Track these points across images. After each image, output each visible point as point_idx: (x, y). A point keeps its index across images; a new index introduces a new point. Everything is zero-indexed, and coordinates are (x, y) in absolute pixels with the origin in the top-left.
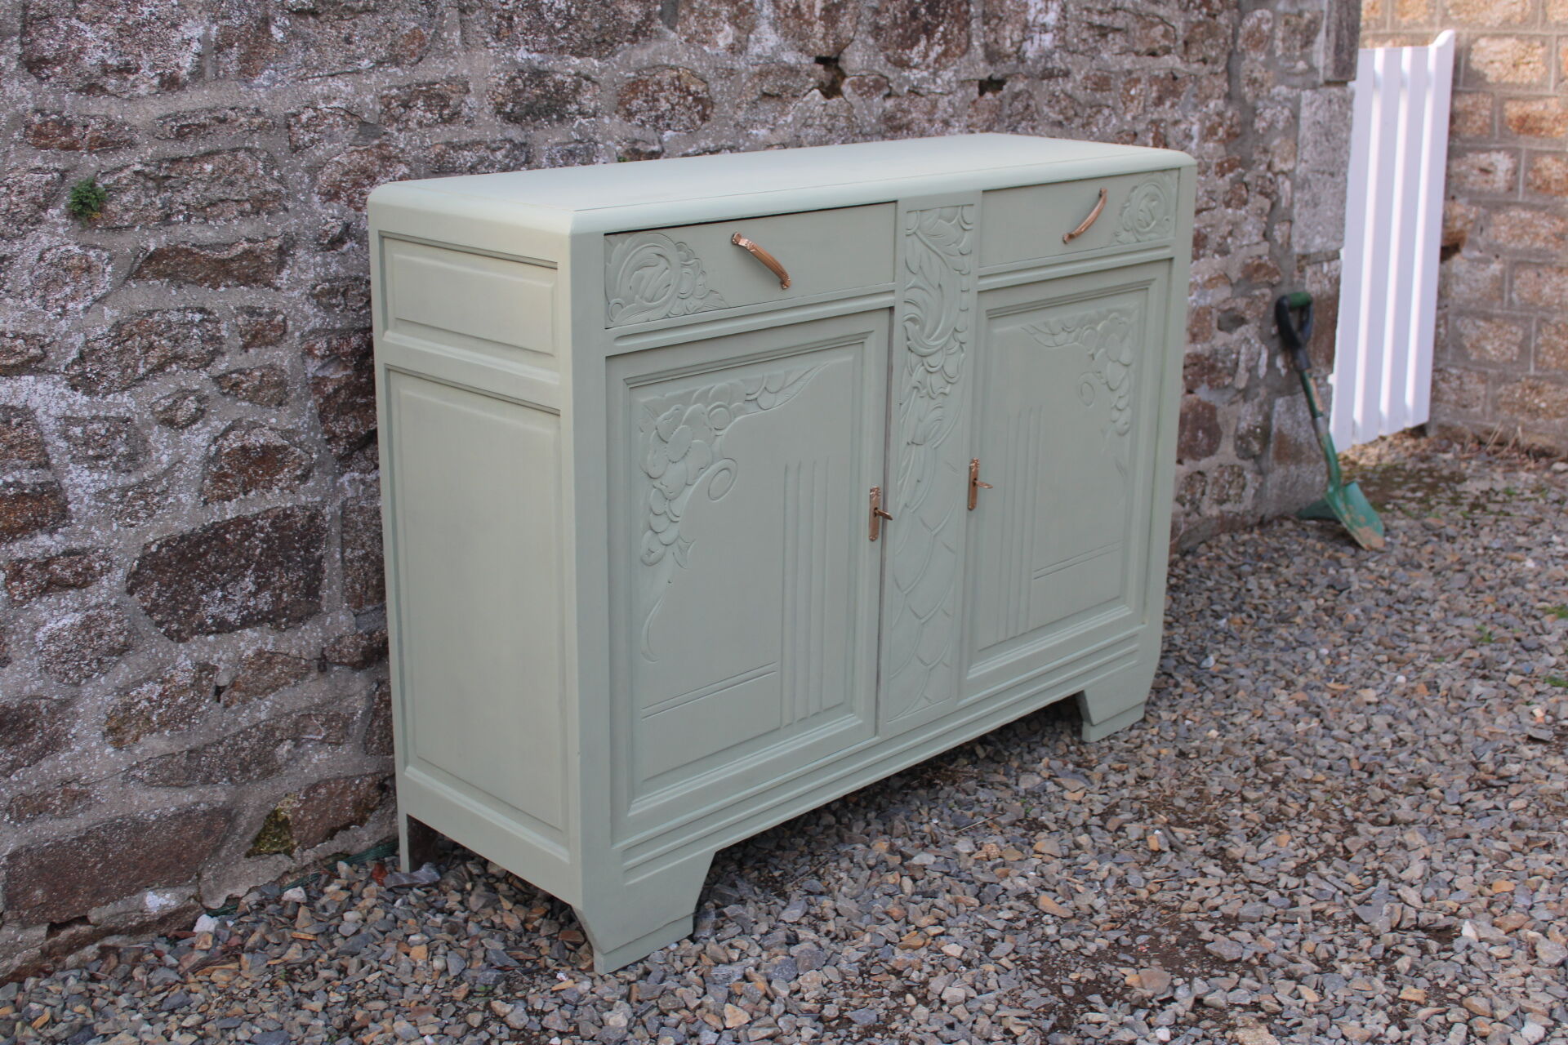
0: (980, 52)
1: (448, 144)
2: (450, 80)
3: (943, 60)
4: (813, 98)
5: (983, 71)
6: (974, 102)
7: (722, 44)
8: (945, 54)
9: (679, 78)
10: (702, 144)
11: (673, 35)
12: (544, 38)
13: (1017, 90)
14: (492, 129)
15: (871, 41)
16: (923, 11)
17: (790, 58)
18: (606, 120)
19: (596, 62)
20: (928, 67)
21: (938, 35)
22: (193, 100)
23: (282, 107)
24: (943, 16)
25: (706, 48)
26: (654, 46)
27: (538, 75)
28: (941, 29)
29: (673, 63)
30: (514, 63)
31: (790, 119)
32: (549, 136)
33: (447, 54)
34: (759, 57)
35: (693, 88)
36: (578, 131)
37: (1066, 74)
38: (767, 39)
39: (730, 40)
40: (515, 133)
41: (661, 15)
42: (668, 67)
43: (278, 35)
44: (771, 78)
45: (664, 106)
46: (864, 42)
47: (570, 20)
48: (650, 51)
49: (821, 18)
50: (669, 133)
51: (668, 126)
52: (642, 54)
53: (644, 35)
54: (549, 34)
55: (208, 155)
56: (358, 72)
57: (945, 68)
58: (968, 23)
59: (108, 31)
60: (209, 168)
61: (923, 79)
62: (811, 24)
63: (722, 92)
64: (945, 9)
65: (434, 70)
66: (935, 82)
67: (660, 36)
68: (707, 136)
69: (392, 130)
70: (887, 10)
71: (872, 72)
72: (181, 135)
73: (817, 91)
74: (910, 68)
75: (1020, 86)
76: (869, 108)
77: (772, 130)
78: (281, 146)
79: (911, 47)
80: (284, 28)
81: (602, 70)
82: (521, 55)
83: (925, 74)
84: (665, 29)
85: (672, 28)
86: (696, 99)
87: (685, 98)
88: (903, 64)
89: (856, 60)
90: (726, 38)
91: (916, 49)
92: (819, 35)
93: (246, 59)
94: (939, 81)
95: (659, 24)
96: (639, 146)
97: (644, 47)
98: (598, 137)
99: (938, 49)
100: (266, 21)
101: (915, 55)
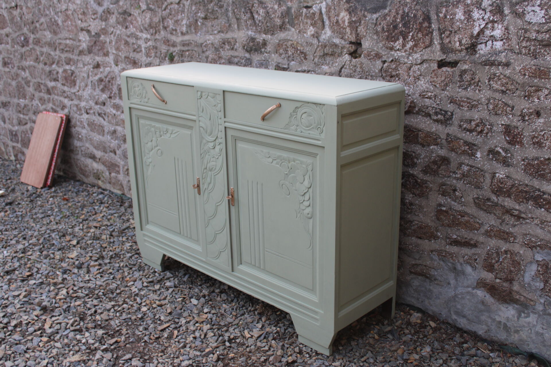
0: (438, 47)
1: (231, 56)
2: (232, 38)
3: (415, 49)
4: (345, 58)
5: (439, 56)
6: (434, 71)
7: (309, 34)
8: (416, 45)
9: (293, 44)
10: (304, 68)
11: (293, 29)
12: (254, 28)
13: (463, 68)
14: (241, 53)
15: (375, 37)
16: (400, 25)
17: (337, 41)
18: (273, 55)
19: (270, 37)
20: (406, 51)
21: (410, 37)
22: (187, 38)
23: (200, 41)
24: (412, 28)
25: (305, 35)
26: (287, 33)
27: (253, 39)
28: (411, 34)
29: (291, 39)
30: (248, 35)
31: (337, 64)
32: (256, 58)
33: (233, 31)
34: (324, 39)
35: (299, 48)
36: (264, 57)
37: (507, 65)
38: (327, 34)
39: (313, 33)
40: (247, 55)
41: (288, 22)
42: (289, 40)
43: (199, 24)
44: (327, 48)
45: (290, 53)
46: (371, 37)
47: (263, 23)
48: (285, 34)
49: (348, 26)
50: (293, 62)
51: (293, 60)
52: (282, 35)
53: (284, 29)
54: (256, 27)
55: (188, 50)
56: (215, 34)
57: (416, 53)
58: (432, 33)
59: (173, 21)
60: (187, 53)
61: (402, 56)
62: (345, 28)
63: (309, 51)
64: (413, 25)
65: (229, 35)
66: (408, 58)
67: (289, 30)
68: (305, 65)
69: (221, 50)
70: (380, 24)
71: (374, 50)
72: (184, 45)
73: (347, 55)
74: (396, 51)
75: (466, 67)
76: (374, 66)
77: (330, 67)
78: (200, 50)
79: (395, 41)
80: (200, 22)
81: (271, 39)
82: (250, 33)
83: (404, 54)
84: (290, 27)
85: (294, 27)
86: (300, 52)
87: (297, 52)
88: (392, 49)
89: (366, 44)
90: (311, 31)
91: (397, 42)
92: (349, 33)
93: (195, 29)
94: (411, 58)
95: (288, 26)
96: (280, 65)
97: (284, 33)
98: (270, 60)
99: (411, 44)
100: (197, 21)
101: (398, 45)
